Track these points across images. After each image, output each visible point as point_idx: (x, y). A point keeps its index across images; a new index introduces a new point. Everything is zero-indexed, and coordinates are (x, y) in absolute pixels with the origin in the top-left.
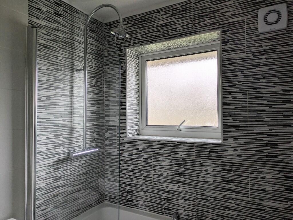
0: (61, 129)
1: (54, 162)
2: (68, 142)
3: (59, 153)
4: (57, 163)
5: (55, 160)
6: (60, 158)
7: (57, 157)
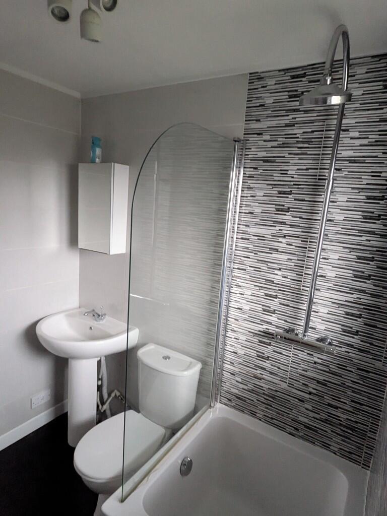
0: (278, 288)
1: (259, 331)
2: (290, 313)
3: (271, 323)
4: (264, 334)
5: (262, 330)
6: (270, 331)
7: (264, 327)
